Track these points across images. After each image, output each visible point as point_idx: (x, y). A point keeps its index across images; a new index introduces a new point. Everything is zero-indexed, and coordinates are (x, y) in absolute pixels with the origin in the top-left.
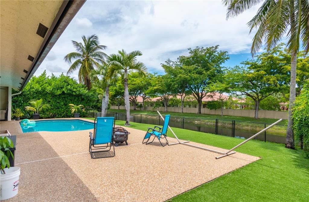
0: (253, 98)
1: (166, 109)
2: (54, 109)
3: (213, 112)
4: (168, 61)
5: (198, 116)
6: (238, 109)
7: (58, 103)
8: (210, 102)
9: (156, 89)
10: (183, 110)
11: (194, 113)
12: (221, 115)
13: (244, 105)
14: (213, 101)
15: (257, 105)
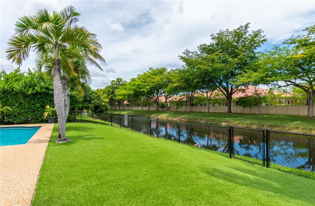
0: (304, 89)
1: (190, 109)
2: (29, 112)
3: (247, 110)
4: (186, 52)
5: (227, 116)
6: (282, 105)
7: (33, 104)
8: (242, 98)
9: (176, 86)
10: (209, 109)
11: (223, 113)
12: (258, 114)
13: (290, 100)
14: (246, 97)
15: (310, 98)
